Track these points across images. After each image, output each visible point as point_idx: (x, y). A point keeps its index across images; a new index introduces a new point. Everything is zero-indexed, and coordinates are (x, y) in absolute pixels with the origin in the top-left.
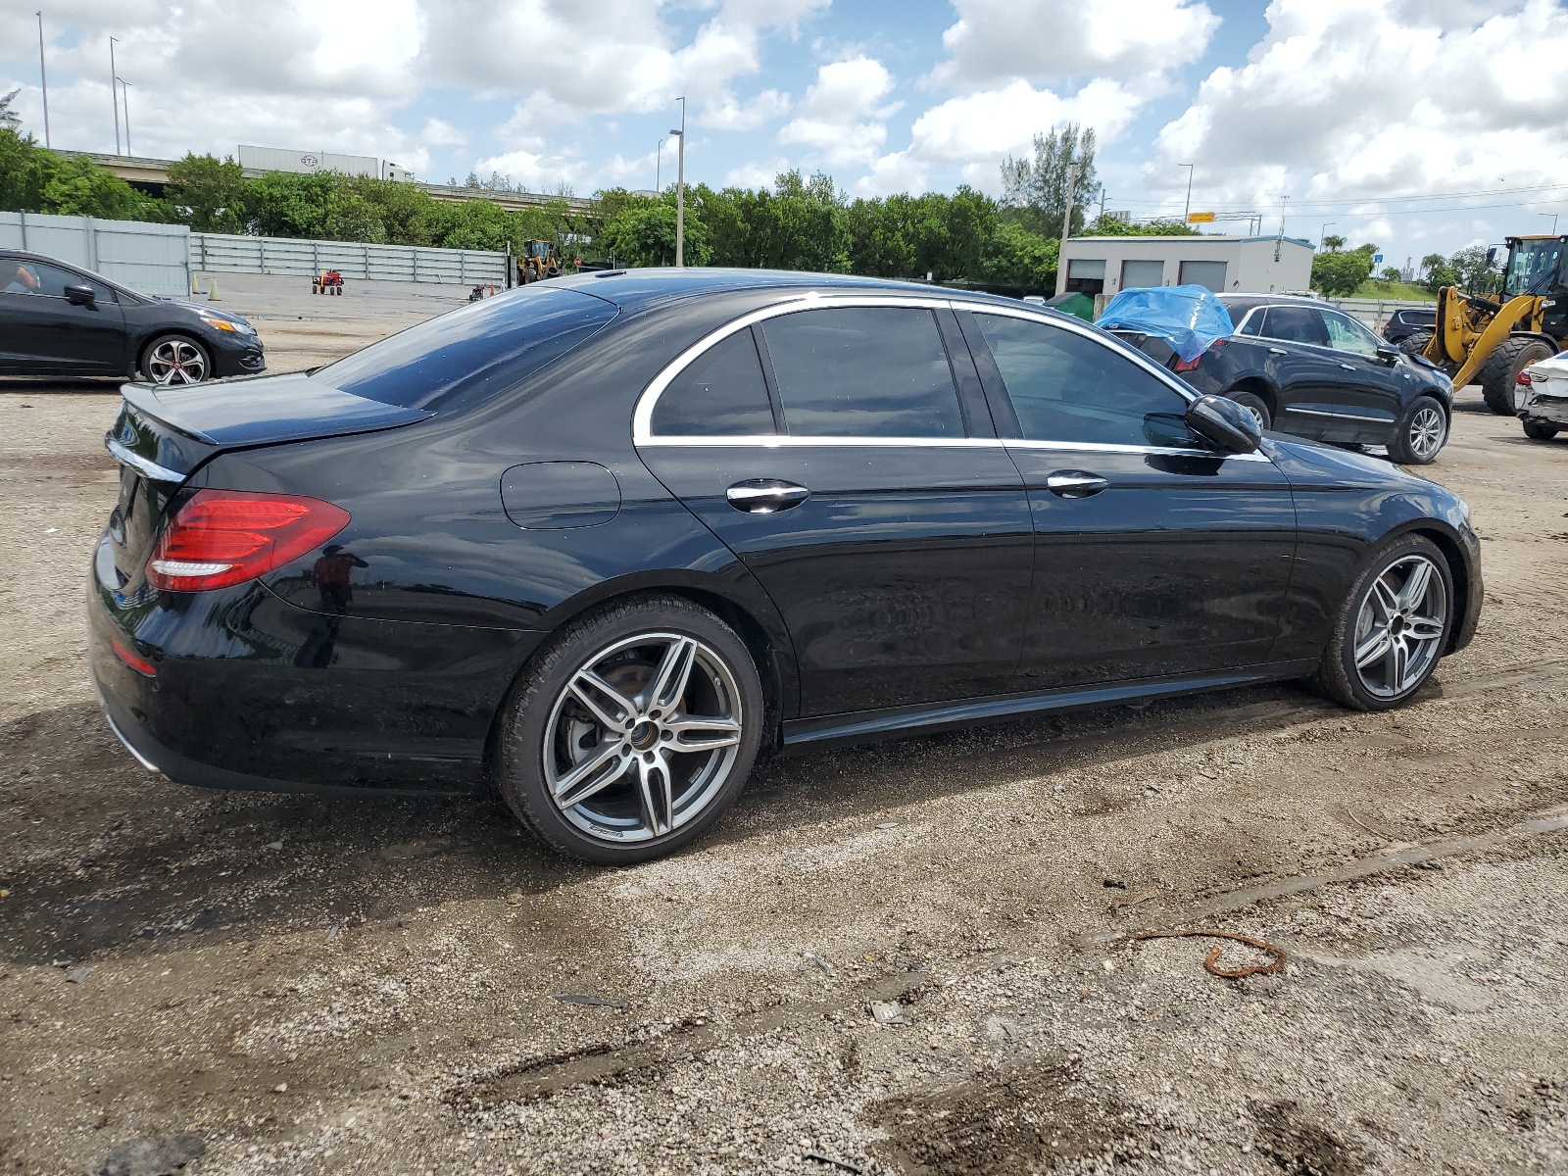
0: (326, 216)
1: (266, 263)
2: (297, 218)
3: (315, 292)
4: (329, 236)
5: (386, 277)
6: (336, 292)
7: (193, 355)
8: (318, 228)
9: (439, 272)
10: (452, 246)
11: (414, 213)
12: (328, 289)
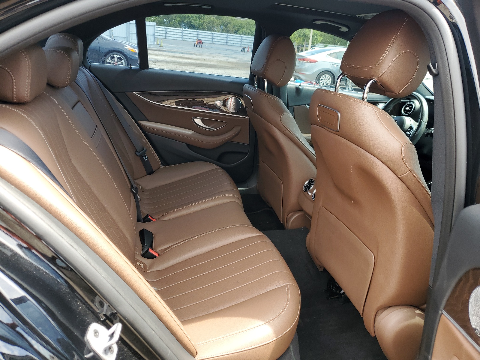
0: (204, 23)
1: (184, 37)
2: (195, 23)
3: (194, 46)
4: (204, 29)
5: (218, 43)
6: (200, 47)
7: (121, 60)
8: (201, 27)
9: (234, 42)
10: (240, 34)
11: (230, 23)
12: (198, 45)
